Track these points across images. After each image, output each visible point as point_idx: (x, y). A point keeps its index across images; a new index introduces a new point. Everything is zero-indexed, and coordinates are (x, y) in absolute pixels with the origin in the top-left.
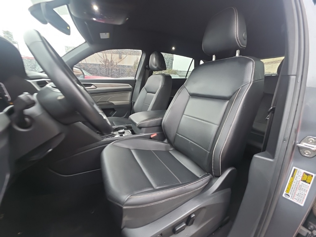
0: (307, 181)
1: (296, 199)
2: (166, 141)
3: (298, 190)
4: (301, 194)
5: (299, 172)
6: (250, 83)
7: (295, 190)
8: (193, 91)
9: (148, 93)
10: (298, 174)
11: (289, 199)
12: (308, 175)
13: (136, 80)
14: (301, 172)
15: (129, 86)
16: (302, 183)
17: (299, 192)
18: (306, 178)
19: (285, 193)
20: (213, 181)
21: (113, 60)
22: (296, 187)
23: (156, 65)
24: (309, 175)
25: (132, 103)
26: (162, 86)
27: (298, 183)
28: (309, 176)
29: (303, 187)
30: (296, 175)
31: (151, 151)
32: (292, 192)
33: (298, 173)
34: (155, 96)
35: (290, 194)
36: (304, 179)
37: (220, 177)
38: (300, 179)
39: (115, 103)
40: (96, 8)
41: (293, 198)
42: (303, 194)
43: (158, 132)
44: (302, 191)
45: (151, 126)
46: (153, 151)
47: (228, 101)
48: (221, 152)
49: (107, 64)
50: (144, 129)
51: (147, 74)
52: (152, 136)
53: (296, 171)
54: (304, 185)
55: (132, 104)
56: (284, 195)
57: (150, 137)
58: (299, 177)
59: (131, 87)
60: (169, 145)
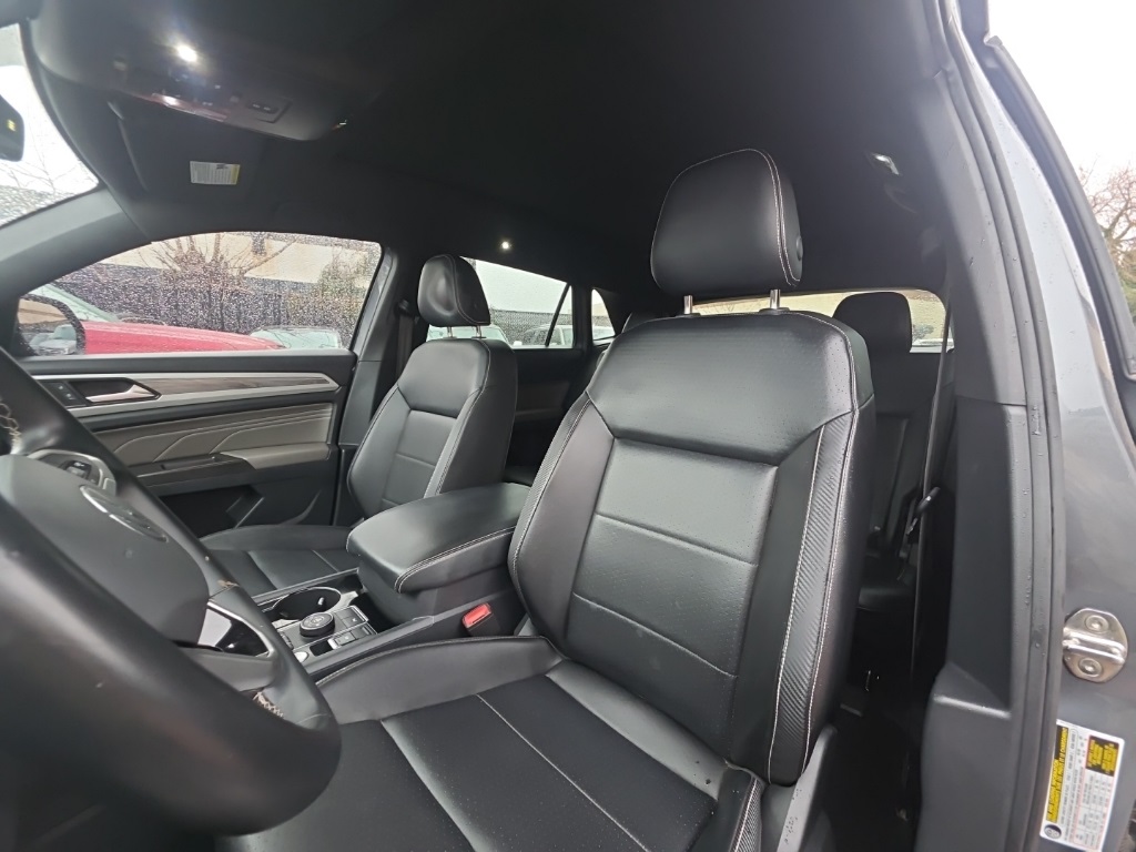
0: (1104, 767)
1: (1081, 838)
2: (526, 630)
3: (1082, 804)
4: (1091, 816)
5: (1073, 736)
6: (853, 410)
7: (1074, 805)
8: (626, 422)
9: (413, 412)
10: (1073, 746)
11: (1061, 840)
12: (1102, 743)
13: (356, 357)
14: (1081, 738)
15: (325, 381)
16: (1092, 779)
17: (1086, 811)
18: (1100, 757)
19: (1045, 822)
20: (776, 807)
21: (227, 258)
22: (1076, 793)
23: (448, 307)
24: (1107, 742)
25: (340, 452)
26: (481, 389)
27: (1078, 777)
28: (1106, 747)
29: (1095, 791)
30: (1070, 751)
31: (474, 697)
32: (1065, 817)
33: (1073, 740)
34: (455, 429)
35: (1062, 822)
36: (1094, 762)
37: (798, 785)
38: (1083, 764)
39: (256, 458)
40: (187, 53)
41: (1071, 837)
42: (1098, 814)
43: (491, 593)
44: (1093, 806)
45: (462, 574)
46: (481, 694)
47: (775, 468)
48: (809, 692)
49: (216, 287)
50: (430, 598)
51: (405, 337)
52: (469, 622)
53: (1064, 735)
54: (1097, 781)
55: (341, 456)
56: (1043, 834)
57: (462, 626)
58: (1078, 757)
59: (332, 385)
60: (542, 644)
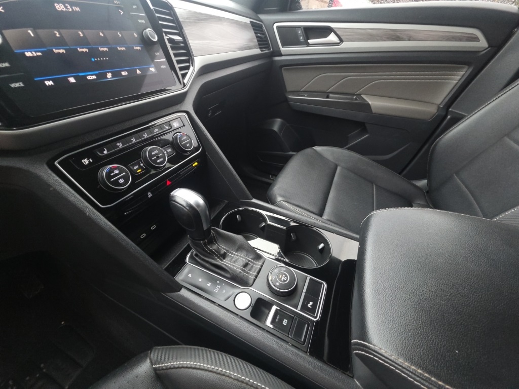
15: (476, 39)
25: (446, 116)
39: (377, 104)
59: (483, 43)
